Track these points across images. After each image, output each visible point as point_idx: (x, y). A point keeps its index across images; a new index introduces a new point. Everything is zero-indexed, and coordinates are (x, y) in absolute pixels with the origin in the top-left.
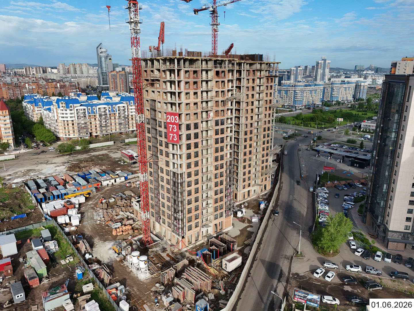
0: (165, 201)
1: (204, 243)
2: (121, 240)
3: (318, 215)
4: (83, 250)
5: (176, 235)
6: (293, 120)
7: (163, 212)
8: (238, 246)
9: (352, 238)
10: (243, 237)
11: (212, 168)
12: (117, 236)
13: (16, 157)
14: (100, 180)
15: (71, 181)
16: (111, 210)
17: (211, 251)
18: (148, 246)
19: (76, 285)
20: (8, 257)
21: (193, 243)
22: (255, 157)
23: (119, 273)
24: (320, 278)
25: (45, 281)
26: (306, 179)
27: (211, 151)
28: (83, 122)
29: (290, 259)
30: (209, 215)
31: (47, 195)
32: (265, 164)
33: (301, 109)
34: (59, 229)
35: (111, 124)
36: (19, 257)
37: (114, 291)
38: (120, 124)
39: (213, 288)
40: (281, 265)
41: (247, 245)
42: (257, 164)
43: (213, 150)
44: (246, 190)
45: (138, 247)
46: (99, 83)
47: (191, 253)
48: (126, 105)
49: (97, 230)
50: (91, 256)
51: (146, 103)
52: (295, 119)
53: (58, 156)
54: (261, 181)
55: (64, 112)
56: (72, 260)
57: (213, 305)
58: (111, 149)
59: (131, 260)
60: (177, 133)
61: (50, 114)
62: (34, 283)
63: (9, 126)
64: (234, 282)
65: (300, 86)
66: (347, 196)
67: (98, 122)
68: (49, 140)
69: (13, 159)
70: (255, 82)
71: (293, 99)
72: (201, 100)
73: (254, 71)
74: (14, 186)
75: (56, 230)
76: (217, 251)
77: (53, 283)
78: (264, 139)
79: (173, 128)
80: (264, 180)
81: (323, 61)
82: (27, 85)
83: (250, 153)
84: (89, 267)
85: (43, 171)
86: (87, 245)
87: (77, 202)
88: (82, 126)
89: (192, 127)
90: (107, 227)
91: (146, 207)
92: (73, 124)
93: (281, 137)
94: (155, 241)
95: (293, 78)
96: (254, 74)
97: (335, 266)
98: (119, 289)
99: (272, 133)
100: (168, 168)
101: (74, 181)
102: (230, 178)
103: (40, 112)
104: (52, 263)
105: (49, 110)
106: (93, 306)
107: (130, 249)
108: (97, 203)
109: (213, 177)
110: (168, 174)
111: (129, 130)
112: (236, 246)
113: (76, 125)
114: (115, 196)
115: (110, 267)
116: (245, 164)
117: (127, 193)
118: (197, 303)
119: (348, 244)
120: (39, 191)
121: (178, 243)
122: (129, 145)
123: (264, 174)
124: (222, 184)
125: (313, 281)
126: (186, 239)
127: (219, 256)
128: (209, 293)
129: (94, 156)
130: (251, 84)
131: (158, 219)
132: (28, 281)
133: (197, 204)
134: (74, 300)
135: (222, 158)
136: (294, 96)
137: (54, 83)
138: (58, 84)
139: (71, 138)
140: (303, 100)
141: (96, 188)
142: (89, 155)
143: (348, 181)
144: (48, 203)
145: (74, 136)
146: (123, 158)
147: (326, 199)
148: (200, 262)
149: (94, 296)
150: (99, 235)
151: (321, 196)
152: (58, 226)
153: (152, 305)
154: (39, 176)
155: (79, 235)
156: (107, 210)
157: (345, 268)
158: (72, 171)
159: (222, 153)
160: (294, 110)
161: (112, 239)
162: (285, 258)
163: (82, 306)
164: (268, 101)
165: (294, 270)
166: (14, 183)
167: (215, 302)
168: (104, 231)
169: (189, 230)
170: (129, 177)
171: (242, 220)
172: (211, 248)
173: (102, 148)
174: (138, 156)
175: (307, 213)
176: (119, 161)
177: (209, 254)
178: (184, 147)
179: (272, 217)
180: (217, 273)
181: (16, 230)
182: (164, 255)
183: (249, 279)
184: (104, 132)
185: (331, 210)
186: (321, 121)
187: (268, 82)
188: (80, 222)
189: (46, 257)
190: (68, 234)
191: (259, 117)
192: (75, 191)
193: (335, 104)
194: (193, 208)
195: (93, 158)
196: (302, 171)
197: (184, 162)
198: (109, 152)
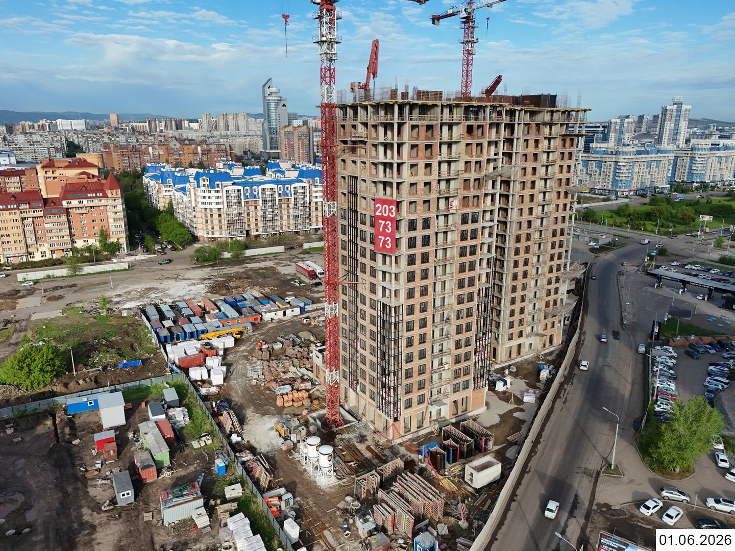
0: (367, 353)
1: (432, 433)
2: (290, 414)
3: (655, 398)
4: (228, 427)
5: (383, 414)
6: (611, 217)
7: (363, 372)
8: (495, 444)
9: (721, 447)
10: (506, 429)
11: (451, 301)
12: (284, 407)
13: (129, 267)
14: (260, 311)
15: (213, 310)
16: (275, 362)
17: (445, 448)
18: (335, 429)
19: (214, 485)
20: (111, 429)
21: (412, 430)
22: (533, 283)
23: (284, 472)
24: (651, 518)
25: (166, 474)
26: (633, 329)
27: (453, 269)
28: (235, 212)
29: (594, 475)
30: (443, 383)
31: (175, 331)
32: (552, 297)
33: (627, 197)
34: (191, 389)
35: (281, 217)
36: (127, 430)
37: (275, 501)
38: (296, 217)
39: (446, 514)
40: (576, 485)
41: (511, 444)
42: (538, 295)
43: (456, 267)
44: (514, 343)
45: (318, 429)
46: (265, 147)
47: (408, 448)
48: (307, 185)
49: (251, 396)
50: (239, 439)
51: (341, 182)
52: (614, 215)
53: (193, 268)
54: (544, 328)
55: (207, 194)
56: (210, 442)
57: (444, 546)
58: (280, 260)
59: (305, 451)
60: (391, 235)
61: (185, 198)
62: (149, 476)
63: (121, 215)
64: (485, 508)
65: (627, 153)
66: (716, 365)
67: (260, 213)
68: (181, 240)
69: (125, 270)
70: (540, 145)
71: (611, 176)
72: (437, 178)
73: (538, 125)
74: (125, 314)
75: (187, 391)
76: (455, 449)
77: (179, 479)
78: (553, 251)
79: (385, 226)
80: (549, 326)
81: (676, 106)
82: (150, 148)
83: (525, 275)
84: (237, 457)
85: (170, 292)
86: (235, 419)
87: (221, 346)
88: (235, 219)
89: (420, 225)
90: (269, 392)
91: (333, 362)
92: (220, 215)
93: (585, 248)
94: (347, 422)
95: (613, 139)
96: (538, 130)
97: (683, 497)
98: (284, 498)
99: (568, 241)
100: (373, 297)
101: (218, 311)
102: (484, 319)
103: (169, 193)
104: (178, 444)
105: (183, 190)
106: (240, 523)
107: (304, 432)
108: (253, 349)
109: (453, 316)
110: (373, 307)
111: (311, 227)
112: (491, 443)
113: (224, 216)
114: (283, 340)
115: (270, 460)
116: (514, 295)
117: (304, 335)
118: (417, 539)
119: (714, 457)
120: (162, 323)
121: (386, 428)
122: (309, 253)
123: (550, 316)
124: (469, 328)
125: (639, 522)
126: (401, 424)
127: (460, 458)
128: (439, 522)
129: (251, 269)
130: (531, 150)
131: (354, 384)
132: (140, 470)
133: (423, 362)
134: (211, 511)
135: (471, 282)
136: (615, 172)
137: (193, 146)
138: (199, 148)
139: (215, 239)
140: (632, 179)
141: (253, 324)
142: (244, 268)
143: (718, 338)
144: (176, 344)
145: (221, 234)
146: (299, 275)
147: (670, 368)
148: (424, 465)
149: (243, 506)
150: (254, 405)
151: (662, 363)
152: (190, 383)
153: (338, 532)
154: (164, 300)
155: (222, 401)
156: (269, 362)
157: (705, 502)
158: (215, 294)
159: (472, 274)
160: (613, 197)
161: (275, 412)
162: (585, 473)
163: (223, 522)
164: (564, 181)
165: (601, 498)
166: (125, 309)
167: (450, 540)
168: (262, 397)
169: (406, 408)
170: (308, 308)
171: (505, 397)
172: (446, 442)
173: (265, 257)
174: (323, 273)
175: (631, 392)
176: (291, 280)
177: (440, 454)
178: (404, 261)
179: (561, 395)
180: (454, 488)
181: (126, 385)
182: (361, 447)
183: (513, 504)
184: (270, 230)
185: (681, 390)
186: (667, 220)
187: (564, 145)
188: (225, 379)
189: (169, 435)
190: (205, 398)
191: (545, 211)
192: (218, 327)
193: (697, 189)
194: (416, 370)
195: (251, 273)
196: (624, 314)
197: (403, 286)
198: (276, 264)
